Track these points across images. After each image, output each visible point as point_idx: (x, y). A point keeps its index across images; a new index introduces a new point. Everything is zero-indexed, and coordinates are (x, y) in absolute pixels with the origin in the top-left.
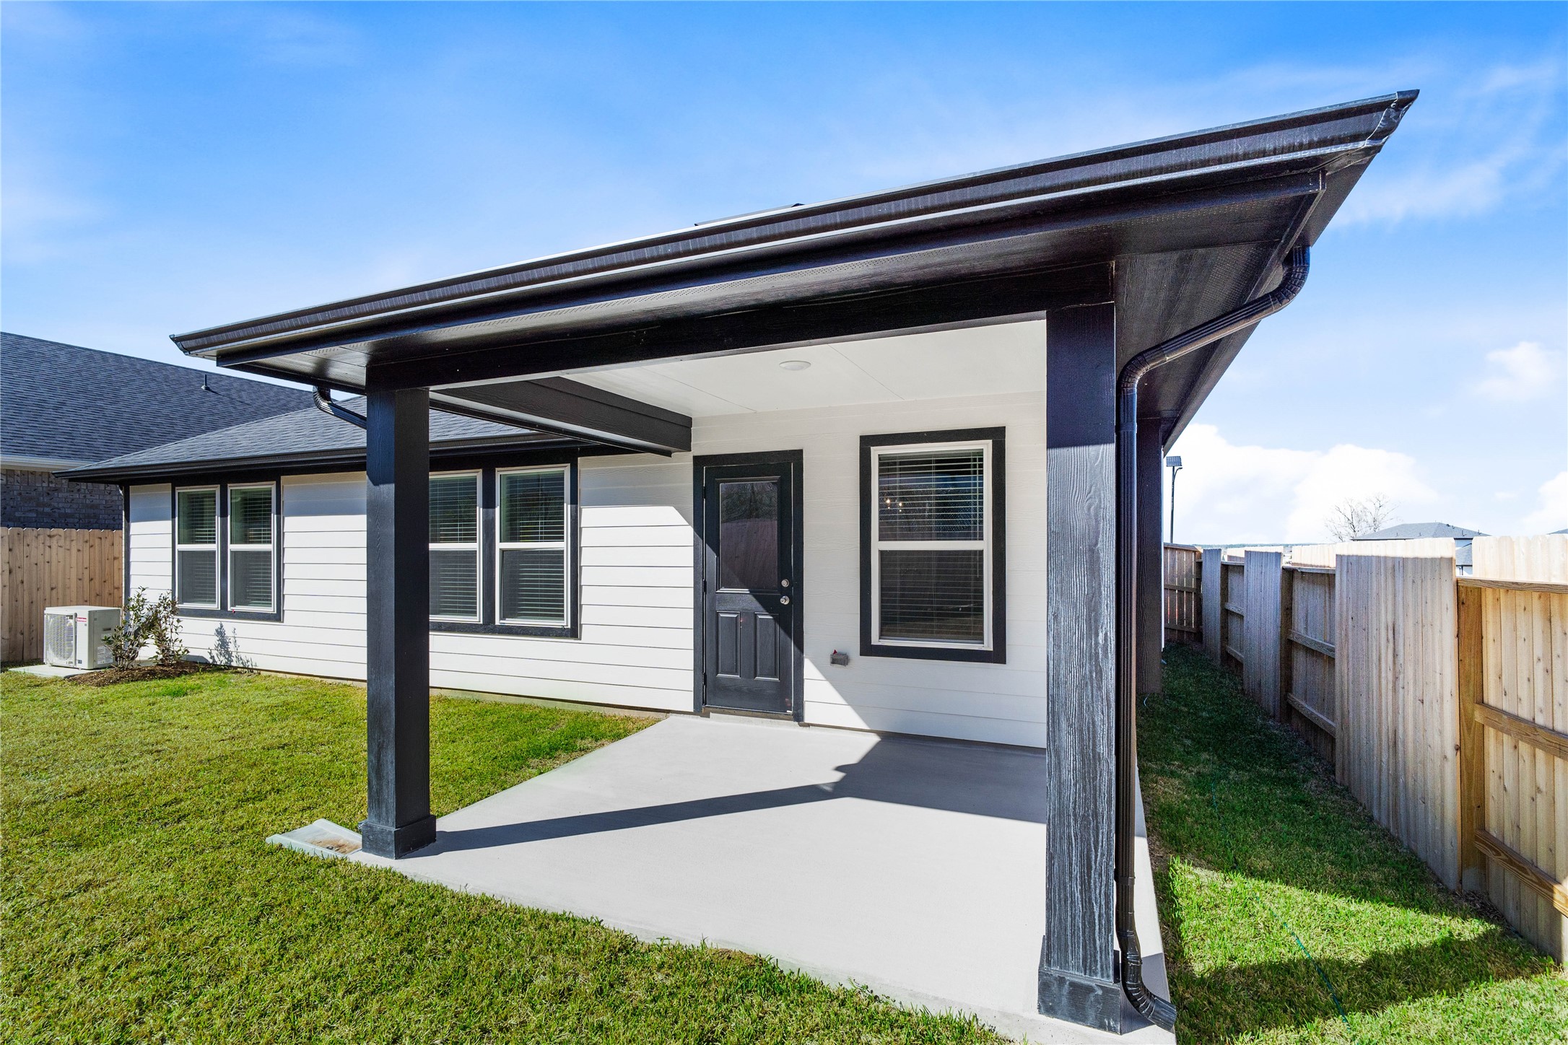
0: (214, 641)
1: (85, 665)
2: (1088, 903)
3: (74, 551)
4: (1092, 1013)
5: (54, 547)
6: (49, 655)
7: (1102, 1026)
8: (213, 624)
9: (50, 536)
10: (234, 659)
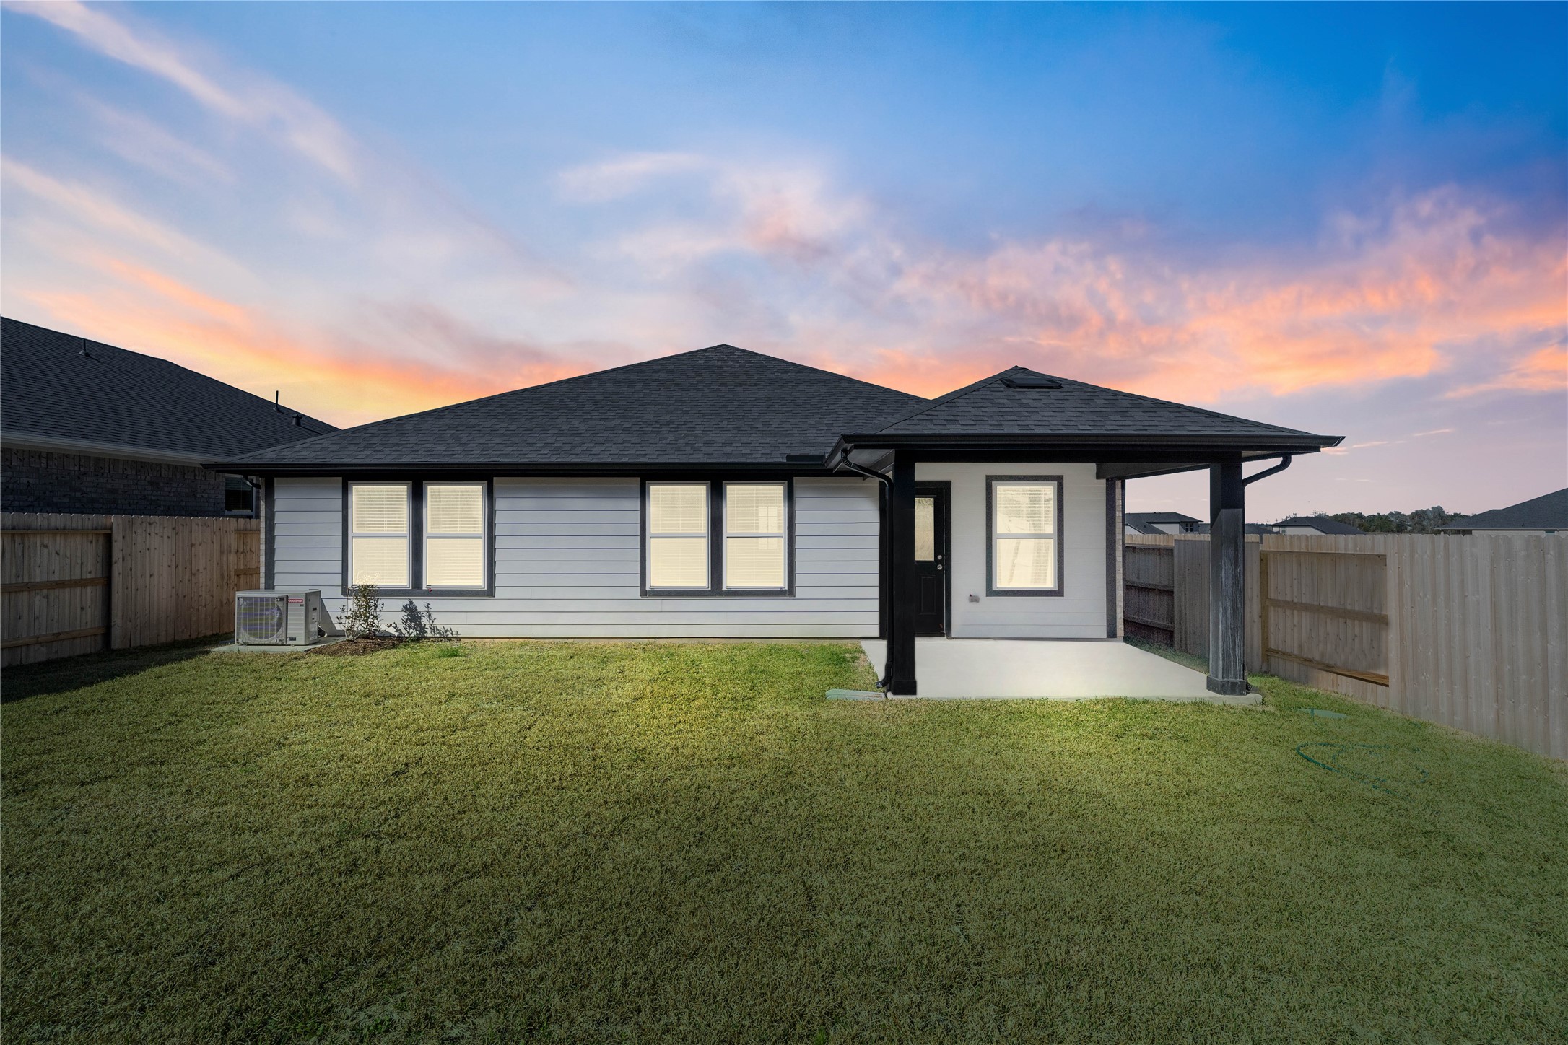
0: (400, 617)
1: (301, 639)
2: (1235, 656)
3: (166, 537)
4: (1237, 691)
5: (153, 534)
6: (242, 635)
7: (1241, 694)
8: (404, 601)
9: (150, 524)
10: (429, 631)
